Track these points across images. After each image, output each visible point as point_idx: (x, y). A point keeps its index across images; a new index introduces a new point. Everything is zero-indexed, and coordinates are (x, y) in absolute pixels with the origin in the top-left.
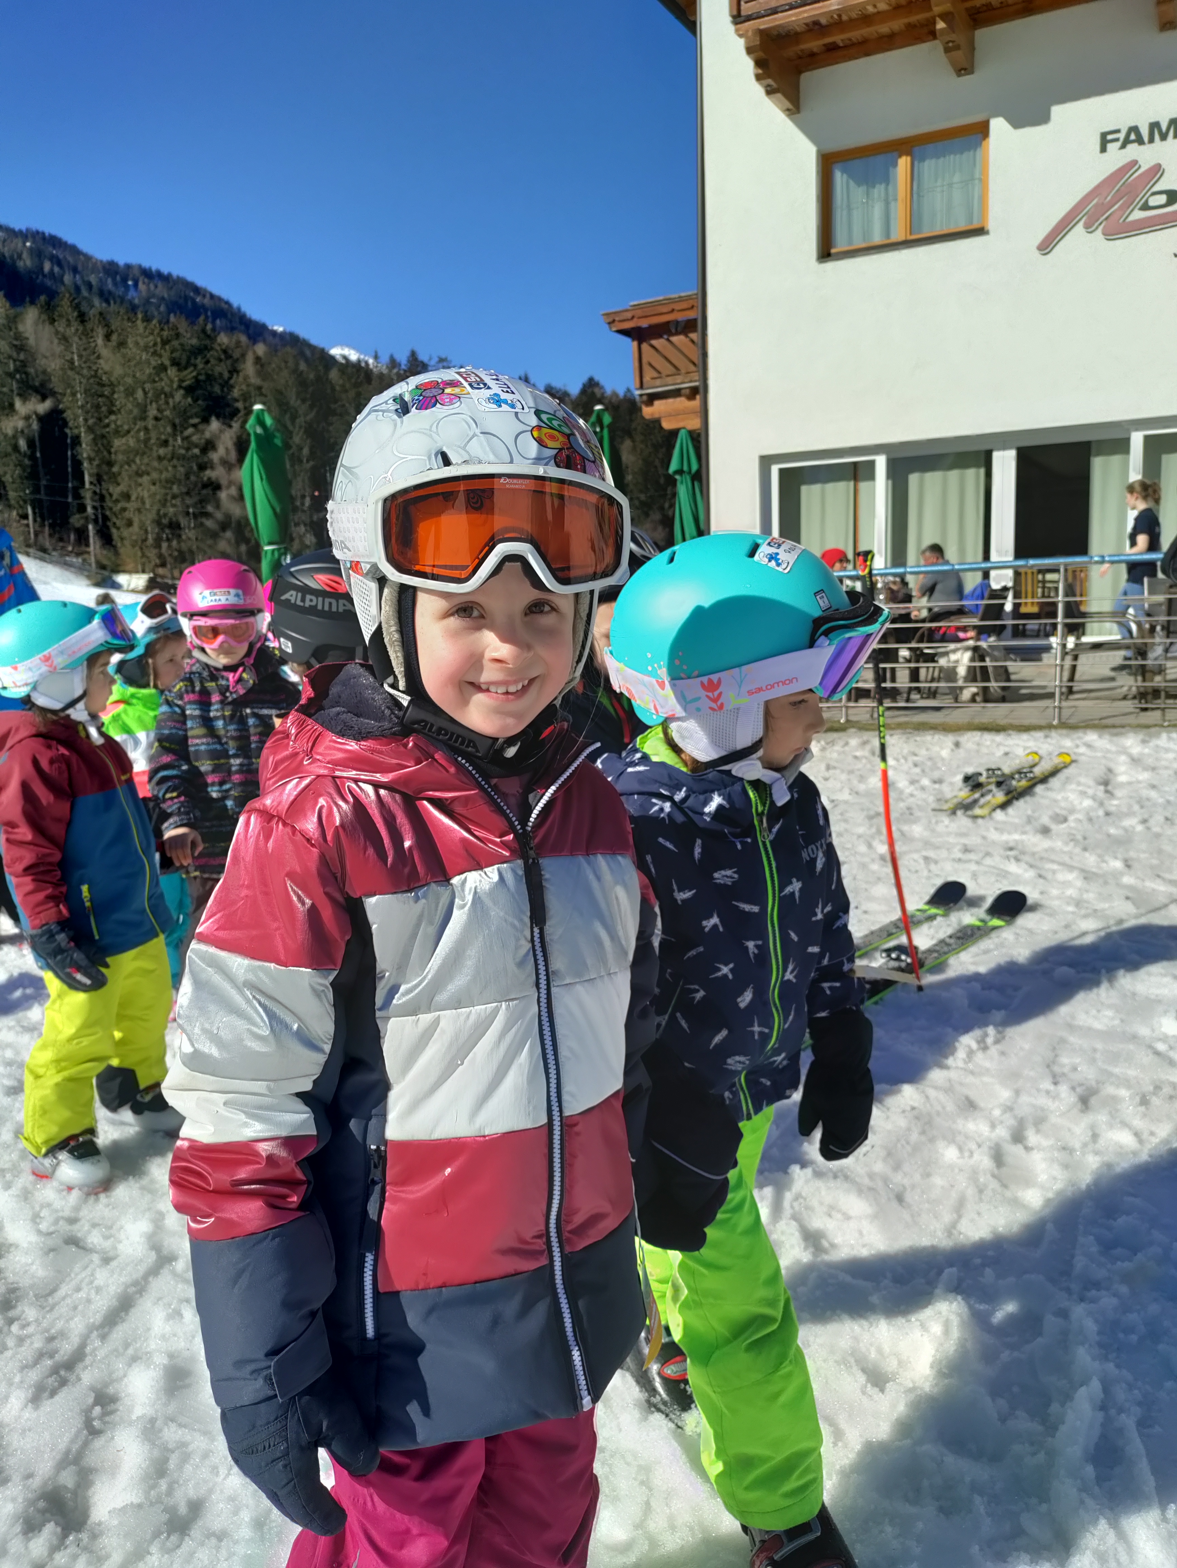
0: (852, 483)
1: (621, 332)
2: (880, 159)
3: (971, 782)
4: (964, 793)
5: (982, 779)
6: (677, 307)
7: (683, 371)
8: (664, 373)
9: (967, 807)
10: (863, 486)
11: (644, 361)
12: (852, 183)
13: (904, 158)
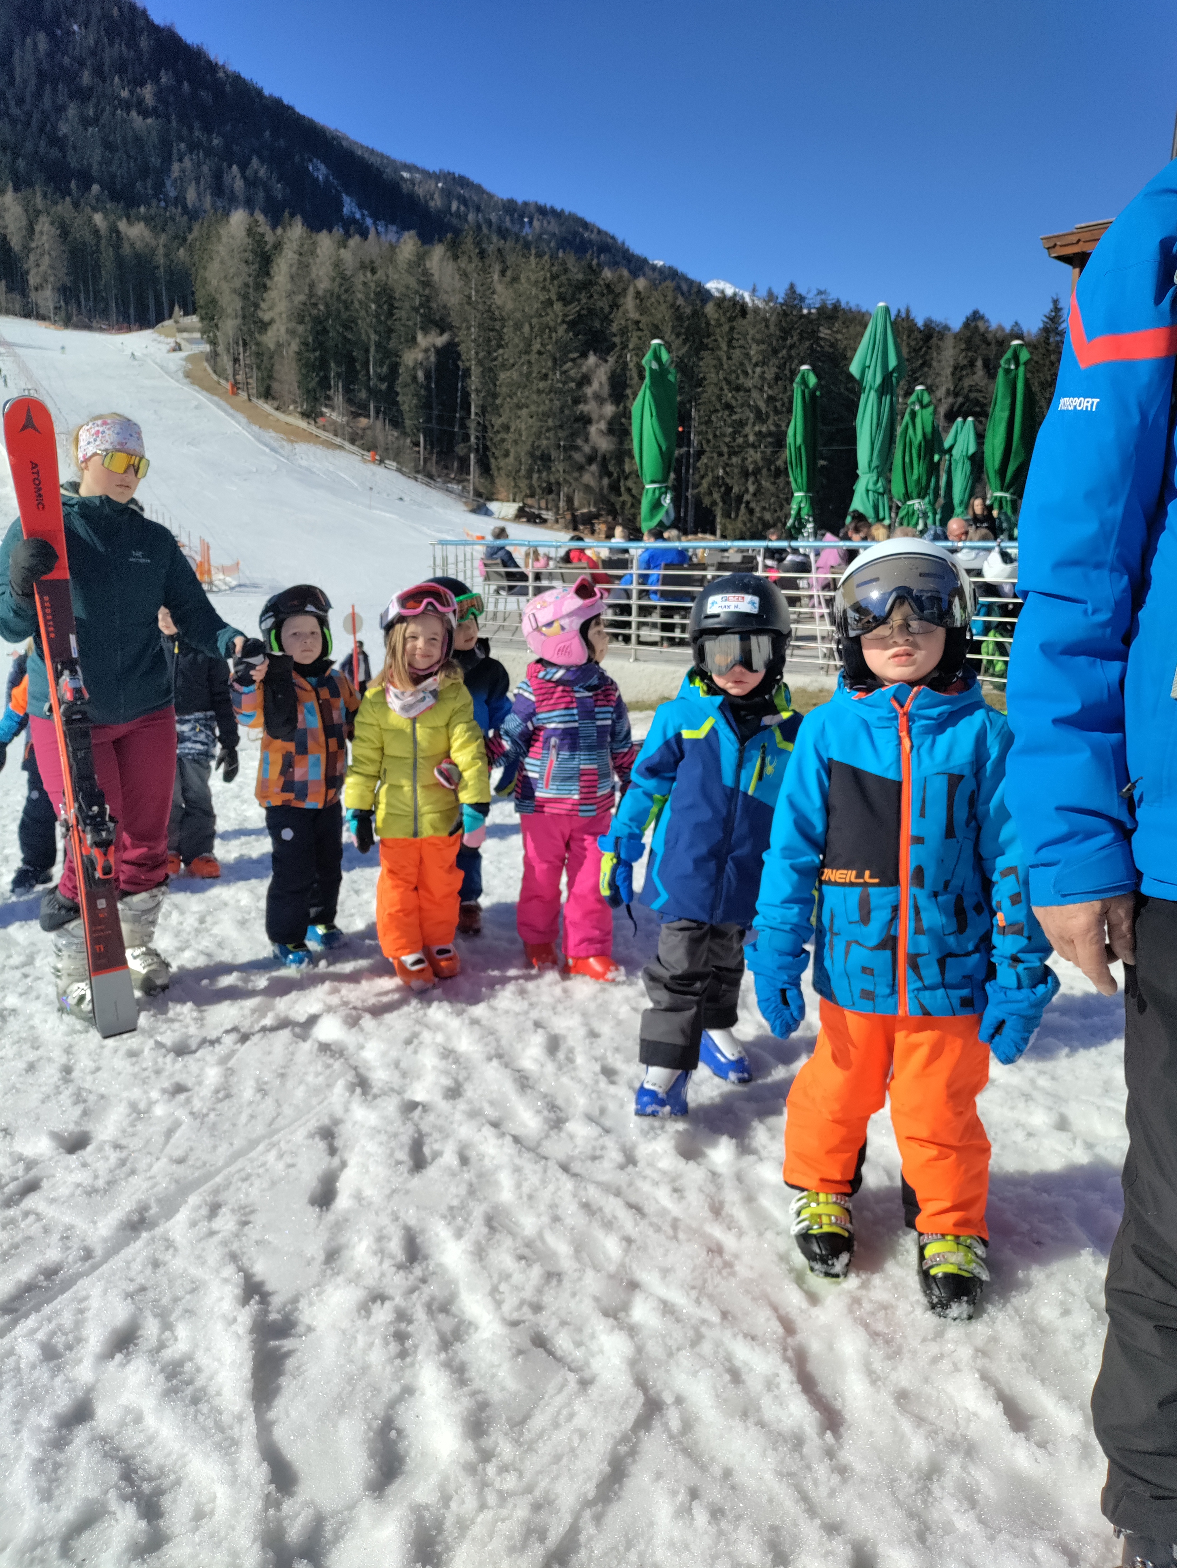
1: (1059, 258)
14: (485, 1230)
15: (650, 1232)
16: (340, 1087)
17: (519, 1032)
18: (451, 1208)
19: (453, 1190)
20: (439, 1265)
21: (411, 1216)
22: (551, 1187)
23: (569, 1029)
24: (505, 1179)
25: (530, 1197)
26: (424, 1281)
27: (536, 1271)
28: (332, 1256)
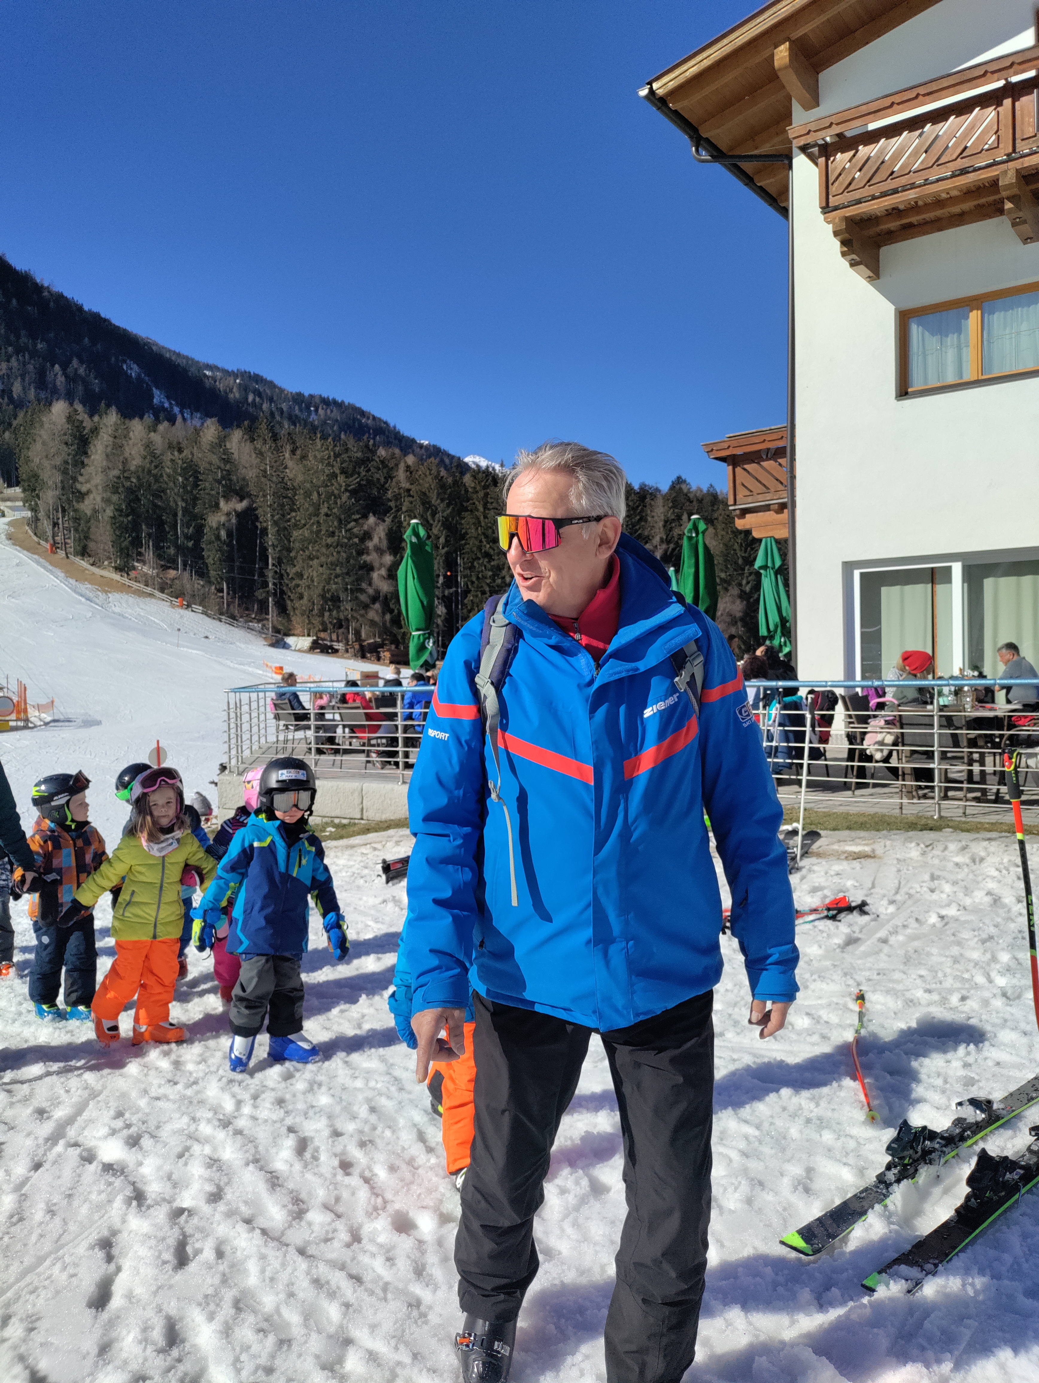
0: (929, 586)
1: (716, 459)
2: (953, 313)
6: (769, 437)
7: (772, 490)
8: (755, 491)
10: (940, 588)
11: (738, 482)
12: (927, 333)
13: (975, 312)
14: (232, 1311)
15: (365, 1296)
16: (118, 1203)
17: (275, 1138)
18: (206, 1296)
19: (209, 1281)
20: (194, 1346)
21: (172, 1308)
22: (289, 1270)
23: (317, 1131)
24: (253, 1267)
25: (272, 1279)
26: (179, 1360)
27: (271, 1340)
28: (104, 1349)
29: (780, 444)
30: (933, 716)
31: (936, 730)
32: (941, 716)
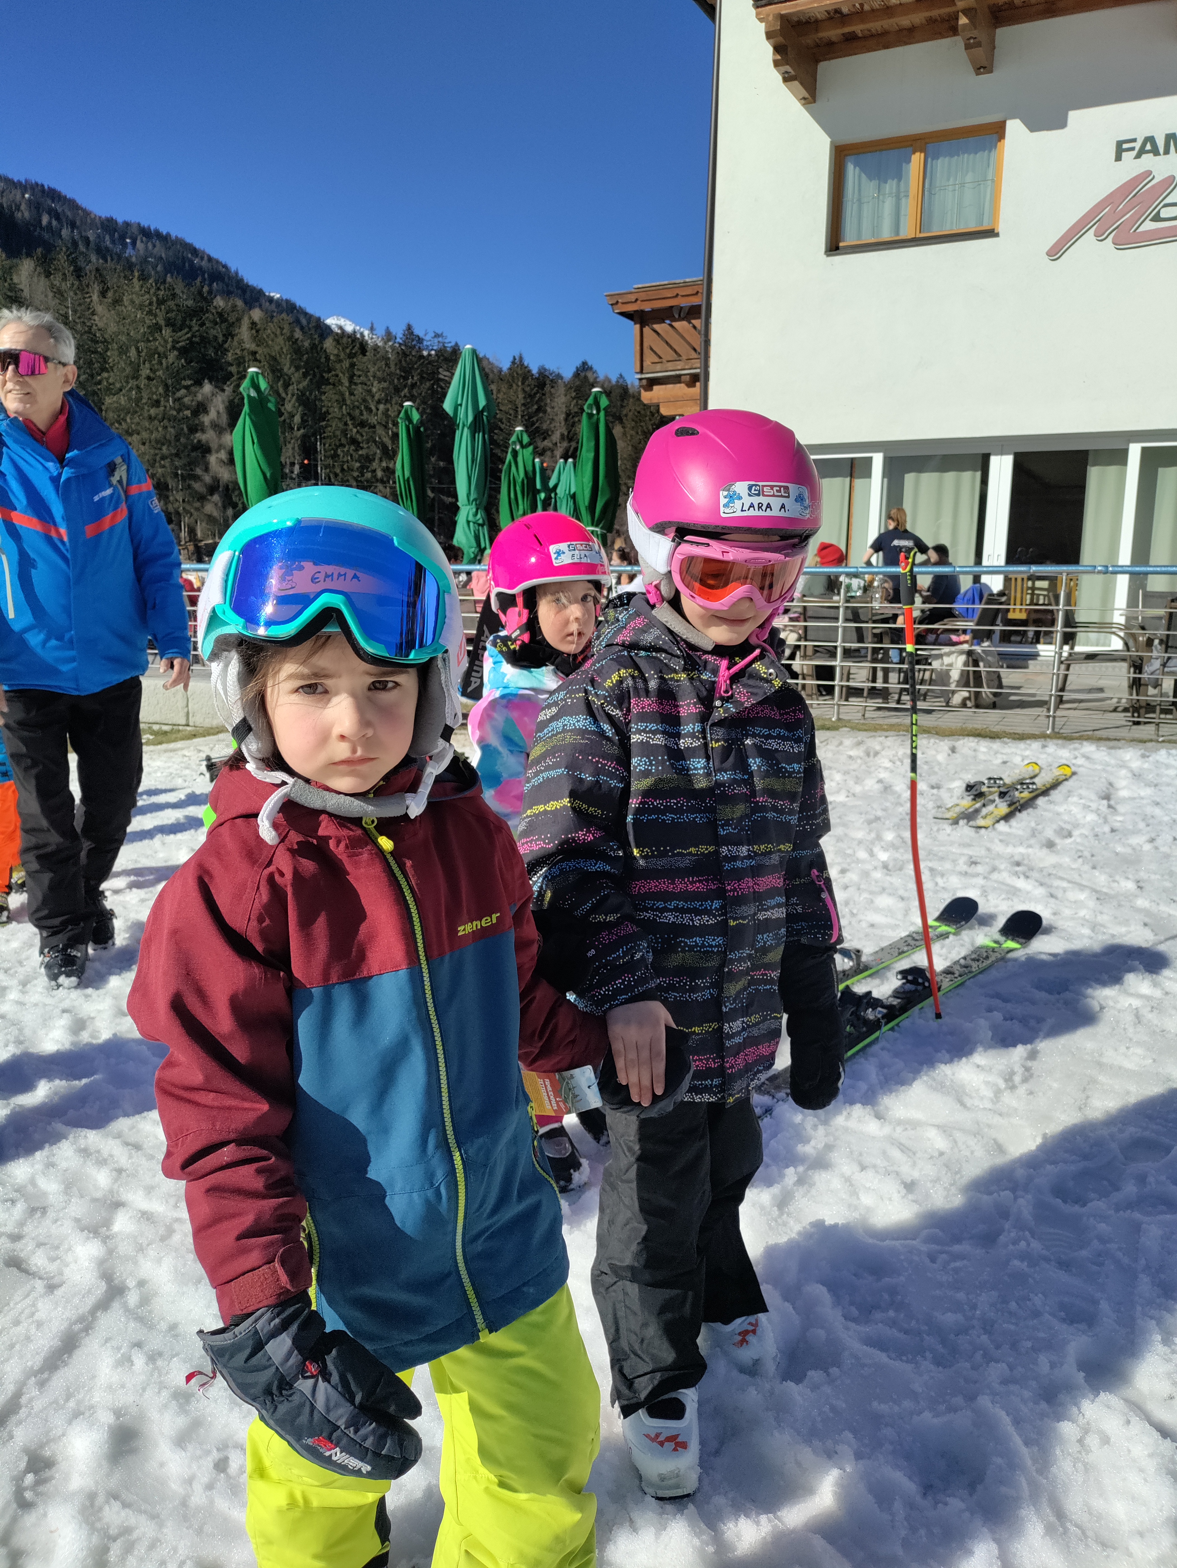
0: (848, 479)
1: (622, 314)
2: (893, 154)
3: (974, 792)
4: (966, 802)
5: (984, 789)
6: (682, 292)
7: (684, 357)
8: (664, 358)
9: (969, 816)
10: (858, 483)
11: (646, 344)
12: (864, 177)
13: (918, 154)
29: (695, 301)
30: (838, 608)
31: (840, 623)
32: (847, 607)
